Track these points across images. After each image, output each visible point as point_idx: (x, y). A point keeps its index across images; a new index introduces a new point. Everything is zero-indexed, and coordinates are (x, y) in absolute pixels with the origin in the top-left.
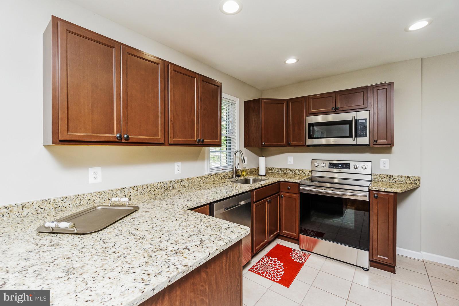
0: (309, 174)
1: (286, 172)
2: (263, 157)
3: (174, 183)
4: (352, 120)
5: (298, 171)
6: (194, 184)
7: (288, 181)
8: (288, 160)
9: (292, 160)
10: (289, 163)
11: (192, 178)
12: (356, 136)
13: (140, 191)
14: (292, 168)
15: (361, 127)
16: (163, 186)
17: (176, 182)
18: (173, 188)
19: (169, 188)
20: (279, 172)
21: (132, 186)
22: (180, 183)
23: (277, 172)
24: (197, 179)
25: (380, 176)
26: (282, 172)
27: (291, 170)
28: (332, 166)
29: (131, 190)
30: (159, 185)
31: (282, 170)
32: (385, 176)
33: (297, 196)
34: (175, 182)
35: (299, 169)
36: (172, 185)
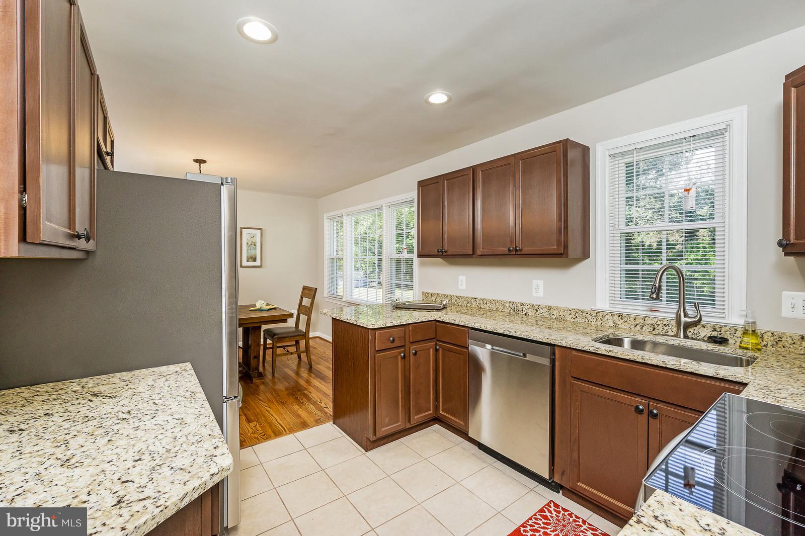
3: (527, 308)
6: (561, 319)
11: (558, 309)
13: (489, 305)
16: (512, 306)
17: (531, 307)
19: (520, 312)
21: (482, 297)
22: (537, 310)
24: (569, 312)
29: (481, 302)
30: (508, 305)
34: (529, 306)
36: (524, 309)
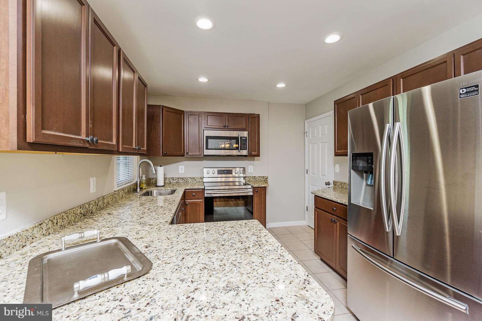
0: (200, 181)
1: (178, 181)
2: (161, 166)
3: (92, 206)
4: (238, 137)
5: (189, 179)
7: (193, 188)
8: (180, 169)
9: (183, 170)
10: (180, 172)
11: (107, 197)
12: (241, 150)
13: (60, 223)
14: (184, 177)
15: (243, 142)
16: (82, 211)
17: (94, 204)
18: (91, 213)
19: (88, 214)
20: (170, 181)
22: (97, 205)
23: (168, 182)
24: (111, 197)
25: (249, 178)
26: (174, 182)
27: (183, 179)
28: (220, 172)
30: (79, 211)
31: (173, 180)
32: (252, 177)
33: (202, 201)
35: (191, 177)
36: (90, 209)
